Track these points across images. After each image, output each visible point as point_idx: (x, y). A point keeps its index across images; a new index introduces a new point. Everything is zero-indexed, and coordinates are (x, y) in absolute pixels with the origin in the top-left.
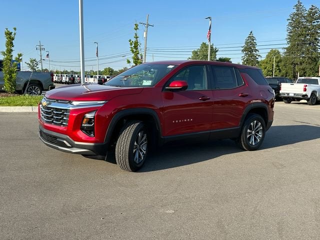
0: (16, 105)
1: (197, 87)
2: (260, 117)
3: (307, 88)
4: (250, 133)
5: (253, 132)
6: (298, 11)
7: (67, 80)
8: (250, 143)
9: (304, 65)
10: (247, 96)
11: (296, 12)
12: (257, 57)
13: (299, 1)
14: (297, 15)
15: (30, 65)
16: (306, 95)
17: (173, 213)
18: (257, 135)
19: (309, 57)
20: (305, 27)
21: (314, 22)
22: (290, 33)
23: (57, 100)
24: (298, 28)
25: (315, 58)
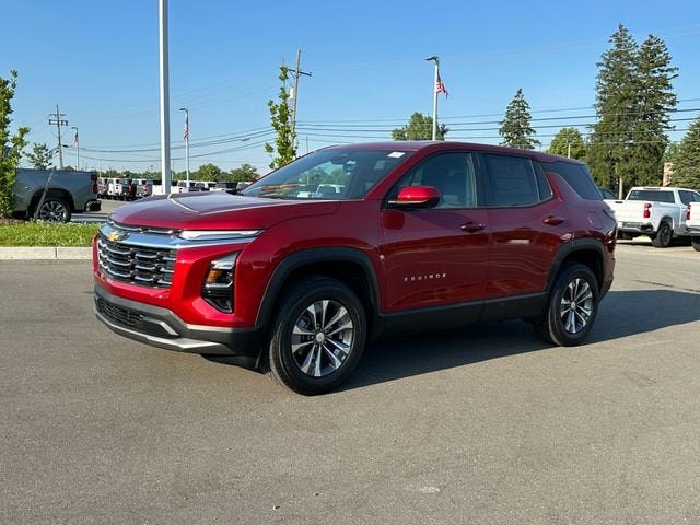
0: (19, 245)
1: (449, 202)
2: (589, 272)
3: (650, 209)
4: (567, 306)
5: (573, 305)
6: (618, 46)
7: (120, 191)
8: (567, 328)
9: (633, 163)
10: (561, 222)
11: (615, 49)
12: (532, 144)
13: (621, 27)
14: (617, 54)
15: (33, 157)
16: (650, 226)
17: (438, 494)
18: (580, 311)
19: (644, 146)
20: (634, 82)
21: (654, 72)
22: (602, 93)
23: (145, 229)
24: (619, 84)
25: (656, 148)
